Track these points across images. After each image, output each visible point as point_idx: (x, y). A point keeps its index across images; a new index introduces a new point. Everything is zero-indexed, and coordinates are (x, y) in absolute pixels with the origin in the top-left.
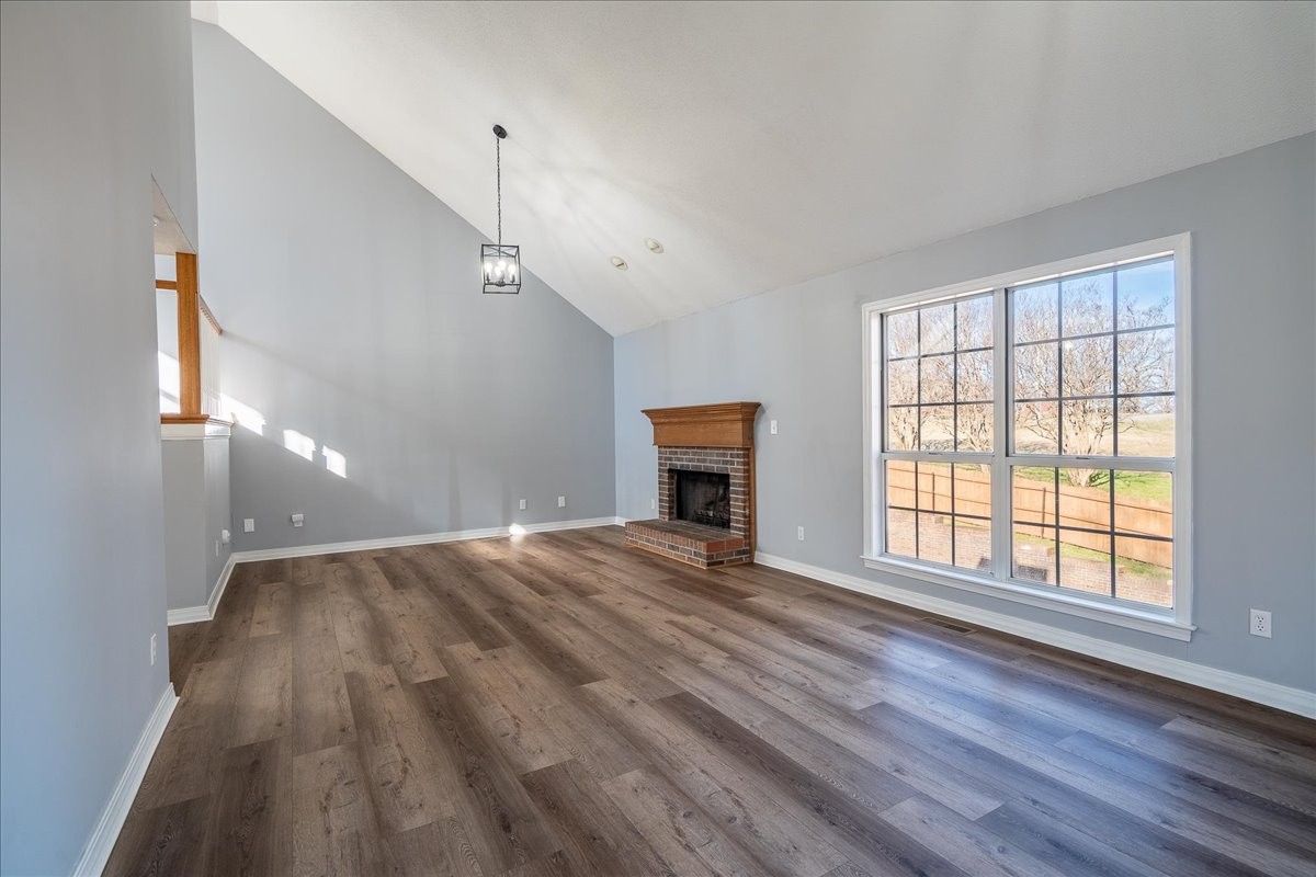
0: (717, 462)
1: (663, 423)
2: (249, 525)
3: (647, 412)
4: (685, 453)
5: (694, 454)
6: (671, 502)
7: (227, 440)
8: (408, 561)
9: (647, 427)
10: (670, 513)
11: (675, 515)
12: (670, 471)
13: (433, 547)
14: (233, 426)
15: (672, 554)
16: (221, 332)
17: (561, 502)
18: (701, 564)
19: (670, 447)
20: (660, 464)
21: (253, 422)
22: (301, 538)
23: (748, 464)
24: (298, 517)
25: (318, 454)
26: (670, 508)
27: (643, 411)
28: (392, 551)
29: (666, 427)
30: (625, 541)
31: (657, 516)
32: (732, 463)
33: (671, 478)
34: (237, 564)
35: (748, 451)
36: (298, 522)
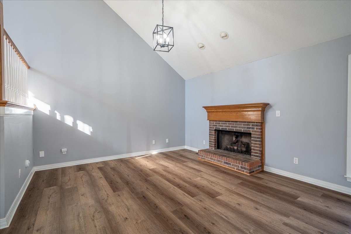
0: (243, 128)
1: (214, 112)
2: (42, 154)
3: (205, 108)
4: (224, 124)
5: (230, 124)
6: (215, 142)
7: (32, 116)
8: (113, 169)
9: (205, 113)
10: (215, 147)
11: (216, 147)
12: (215, 130)
13: (121, 160)
14: (35, 110)
15: (227, 166)
16: (29, 67)
17: (167, 141)
18: (246, 173)
19: (215, 121)
20: (210, 128)
21: (45, 109)
22: (66, 158)
23: (262, 129)
24: (64, 150)
25: (75, 123)
26: (215, 145)
27: (203, 107)
28: (104, 162)
29: (214, 113)
30: (199, 158)
31: (208, 147)
32: (253, 128)
33: (215, 133)
34: (36, 172)
35: (262, 124)
36: (64, 152)
